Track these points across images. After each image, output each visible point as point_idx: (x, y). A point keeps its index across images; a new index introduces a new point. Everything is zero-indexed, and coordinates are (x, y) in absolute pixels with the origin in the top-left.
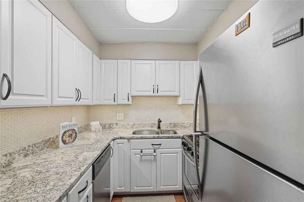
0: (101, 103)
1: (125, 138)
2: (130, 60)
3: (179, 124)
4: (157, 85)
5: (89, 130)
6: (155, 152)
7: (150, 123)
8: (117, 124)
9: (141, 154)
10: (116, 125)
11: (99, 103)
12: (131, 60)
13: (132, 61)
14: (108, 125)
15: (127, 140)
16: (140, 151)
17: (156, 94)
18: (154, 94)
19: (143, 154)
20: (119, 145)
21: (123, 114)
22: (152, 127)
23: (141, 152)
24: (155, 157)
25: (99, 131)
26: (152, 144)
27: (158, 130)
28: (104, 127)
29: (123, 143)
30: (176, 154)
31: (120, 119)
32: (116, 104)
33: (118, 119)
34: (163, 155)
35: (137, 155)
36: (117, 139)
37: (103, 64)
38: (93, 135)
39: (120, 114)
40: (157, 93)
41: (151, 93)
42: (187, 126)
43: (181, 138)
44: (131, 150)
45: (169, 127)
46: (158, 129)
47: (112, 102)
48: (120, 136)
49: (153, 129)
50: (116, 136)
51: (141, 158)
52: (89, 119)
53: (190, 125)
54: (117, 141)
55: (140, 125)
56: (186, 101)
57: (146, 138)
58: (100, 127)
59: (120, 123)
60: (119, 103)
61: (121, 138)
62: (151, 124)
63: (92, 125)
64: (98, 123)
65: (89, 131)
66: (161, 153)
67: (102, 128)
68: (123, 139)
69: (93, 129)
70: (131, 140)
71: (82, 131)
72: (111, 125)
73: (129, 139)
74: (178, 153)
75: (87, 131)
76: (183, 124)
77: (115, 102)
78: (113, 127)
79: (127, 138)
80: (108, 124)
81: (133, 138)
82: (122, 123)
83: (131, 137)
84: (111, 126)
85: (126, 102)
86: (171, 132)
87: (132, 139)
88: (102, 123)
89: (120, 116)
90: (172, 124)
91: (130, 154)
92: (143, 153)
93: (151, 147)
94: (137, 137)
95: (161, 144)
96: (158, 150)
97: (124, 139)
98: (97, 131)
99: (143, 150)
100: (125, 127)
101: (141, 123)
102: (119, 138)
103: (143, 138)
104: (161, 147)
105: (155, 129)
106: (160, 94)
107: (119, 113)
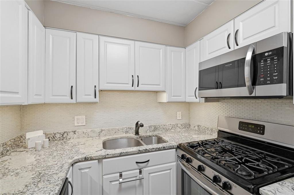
0: (47, 101)
1: (94, 158)
2: (97, 36)
3: (160, 127)
4: (138, 76)
5: (22, 146)
6: (140, 172)
7: (124, 127)
8: (75, 132)
9: (121, 180)
10: (73, 133)
11: (42, 102)
12: (99, 35)
13: (101, 37)
14: (59, 135)
15: (97, 161)
16: (118, 174)
17: (135, 88)
18: (133, 88)
19: (123, 179)
20: (83, 171)
21: (84, 117)
22: (127, 132)
23: (121, 176)
24: (141, 182)
25: (43, 147)
26: (137, 163)
27: (137, 136)
28: (51, 138)
29: (90, 168)
30: (169, 171)
31: (79, 125)
32: (75, 102)
33: (76, 125)
34: (151, 175)
35: (113, 183)
36: (80, 161)
37: (51, 36)
38: (30, 159)
39: (79, 117)
40: (138, 86)
41: (129, 87)
42: (169, 129)
43: (175, 148)
44: (103, 176)
45: (148, 131)
46: (135, 135)
47: (68, 99)
48: (84, 156)
49: (128, 135)
50: (76, 158)
51: (120, 186)
52: (23, 128)
53: (173, 127)
54: (78, 165)
55: (111, 131)
56: (172, 98)
57: (127, 154)
58: (44, 141)
59: (80, 131)
60: (79, 100)
61: (86, 159)
62: (126, 129)
63: (29, 139)
64: (40, 133)
65: (22, 149)
66: (149, 173)
67: (49, 140)
68: (89, 160)
69: (30, 145)
70: (104, 160)
71: (7, 151)
72: (65, 134)
73: (100, 159)
74: (171, 169)
75: (18, 150)
76: (164, 125)
77: (72, 98)
78: (68, 137)
79: (97, 158)
80: (60, 133)
81: (107, 156)
82: (83, 130)
83: (103, 156)
84: (64, 136)
85: (91, 99)
86: (154, 137)
87: (105, 158)
88: (48, 133)
89: (80, 120)
90: (152, 127)
91: (101, 184)
92: (123, 177)
93: (136, 166)
94: (113, 155)
95: (149, 161)
96: (145, 169)
97: (92, 159)
98: (40, 148)
99: (123, 173)
100: (88, 135)
101: (112, 128)
102: (83, 160)
103: (124, 154)
104: (149, 165)
105: (132, 135)
106: (141, 87)
107: (77, 115)
